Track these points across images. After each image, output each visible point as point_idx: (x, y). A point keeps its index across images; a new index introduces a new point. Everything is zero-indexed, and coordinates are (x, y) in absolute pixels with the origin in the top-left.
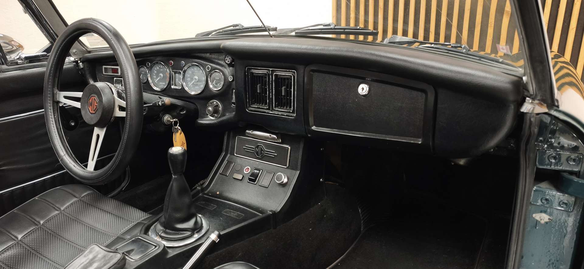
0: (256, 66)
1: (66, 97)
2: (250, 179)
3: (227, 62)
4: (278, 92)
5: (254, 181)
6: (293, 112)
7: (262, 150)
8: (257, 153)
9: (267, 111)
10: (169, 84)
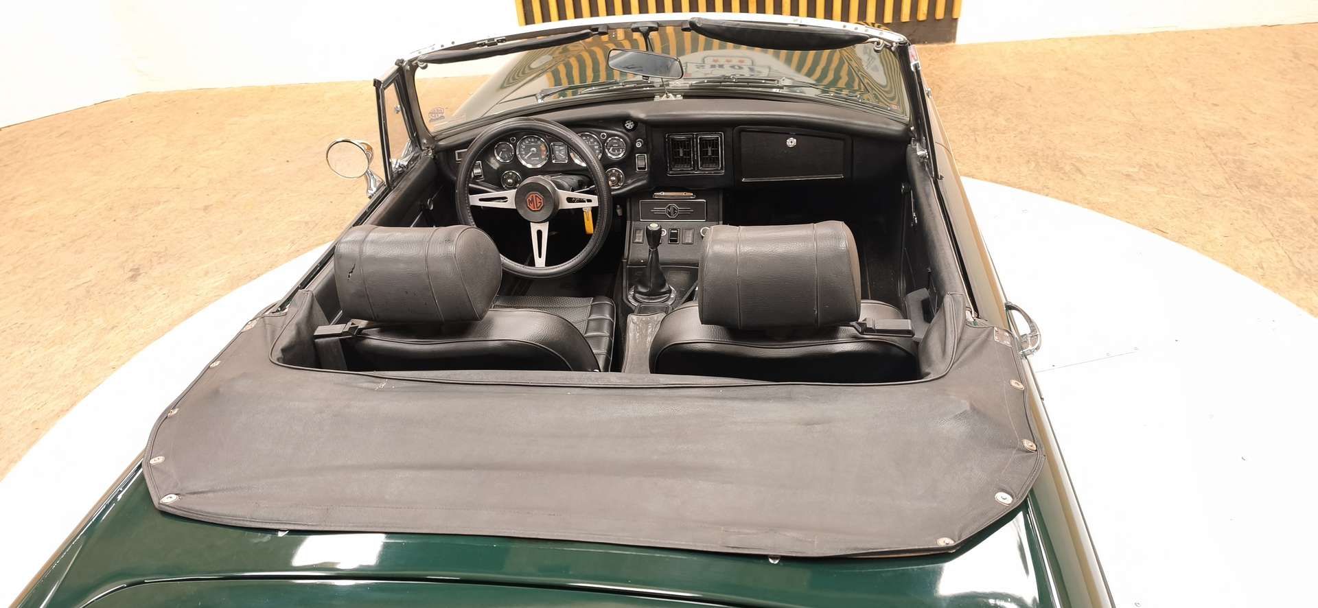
0: (678, 132)
1: (481, 200)
2: (671, 241)
3: (628, 127)
4: (704, 153)
5: (676, 241)
6: (722, 169)
7: (675, 209)
8: (669, 213)
9: (691, 172)
10: (550, 159)
